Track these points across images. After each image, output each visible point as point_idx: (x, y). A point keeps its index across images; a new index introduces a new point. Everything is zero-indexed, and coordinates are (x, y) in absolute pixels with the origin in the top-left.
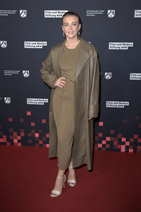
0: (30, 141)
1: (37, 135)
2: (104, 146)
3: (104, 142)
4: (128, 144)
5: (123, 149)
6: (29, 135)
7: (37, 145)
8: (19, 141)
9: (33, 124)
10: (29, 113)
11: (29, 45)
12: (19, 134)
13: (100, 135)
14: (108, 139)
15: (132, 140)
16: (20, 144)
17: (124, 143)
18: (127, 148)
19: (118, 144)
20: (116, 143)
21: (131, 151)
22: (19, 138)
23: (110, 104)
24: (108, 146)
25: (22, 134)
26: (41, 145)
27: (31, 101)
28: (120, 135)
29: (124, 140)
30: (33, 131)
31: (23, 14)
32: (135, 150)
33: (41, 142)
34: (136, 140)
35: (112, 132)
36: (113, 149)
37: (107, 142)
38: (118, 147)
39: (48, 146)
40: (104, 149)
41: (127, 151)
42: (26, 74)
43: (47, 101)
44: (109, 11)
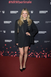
0: (6, 54)
1: (8, 52)
2: (30, 55)
4: (38, 55)
5: (37, 57)
6: (6, 52)
8: (2, 54)
9: (7, 49)
10: (6, 45)
12: (2, 52)
14: (32, 53)
15: (40, 53)
16: (3, 55)
17: (37, 55)
20: (34, 54)
21: (39, 57)
22: (2, 53)
24: (32, 56)
25: (3, 52)
26: (10, 56)
27: (6, 41)
28: (36, 52)
30: (7, 51)
31: (3, 12)
32: (41, 57)
33: (10, 55)
34: (41, 53)
35: (33, 51)
36: (33, 57)
38: (35, 56)
39: (12, 56)
40: (31, 57)
41: (38, 57)
42: (4, 32)
43: (11, 41)
44: (31, 11)
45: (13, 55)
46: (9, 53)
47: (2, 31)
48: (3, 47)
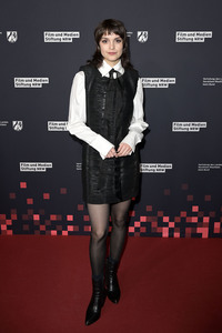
0: (26, 227)
1: (36, 217)
2: (137, 229)
3: (137, 224)
4: (172, 225)
5: (165, 233)
6: (25, 217)
7: (37, 233)
8: (9, 227)
9: (30, 201)
10: (23, 185)
11: (21, 82)
12: (8, 217)
14: (143, 219)
15: (178, 219)
16: (10, 232)
17: (166, 225)
18: (171, 231)
19: (159, 226)
20: (154, 224)
21: (177, 235)
22: (9, 222)
23: (146, 168)
24: (143, 230)
25: (14, 217)
26: (43, 233)
27: (26, 167)
28: (160, 214)
29: (166, 219)
30: (30, 211)
31: (12, 37)
32: (183, 234)
33: (43, 228)
34: (183, 219)
35: (149, 208)
36: (150, 234)
38: (158, 230)
39: (54, 233)
40: (138, 234)
41: (171, 236)
42: (18, 126)
43: (50, 165)
44: (139, 33)
45: (60, 227)
46: (42, 221)
48: (13, 196)
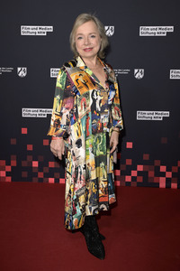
1: (35, 164)
2: (134, 179)
3: (134, 173)
4: (169, 175)
5: (163, 184)
6: (24, 164)
7: (35, 180)
8: (8, 174)
9: (30, 147)
10: (24, 131)
11: (27, 30)
12: (8, 164)
13: (129, 162)
14: (140, 168)
16: (9, 179)
17: (163, 174)
18: (168, 181)
19: (156, 175)
20: (151, 174)
21: (174, 186)
22: (9, 169)
23: (143, 115)
24: (140, 179)
25: (14, 163)
26: (41, 180)
27: (28, 112)
28: (157, 162)
29: (163, 169)
30: (30, 158)
32: (179, 185)
33: (41, 175)
35: (146, 157)
36: (147, 184)
37: (139, 173)
38: (155, 180)
39: (52, 180)
40: (134, 184)
41: (168, 186)
42: (22, 72)
43: (50, 111)
45: (57, 175)
46: (40, 168)
47: (9, 70)
48: (13, 141)
